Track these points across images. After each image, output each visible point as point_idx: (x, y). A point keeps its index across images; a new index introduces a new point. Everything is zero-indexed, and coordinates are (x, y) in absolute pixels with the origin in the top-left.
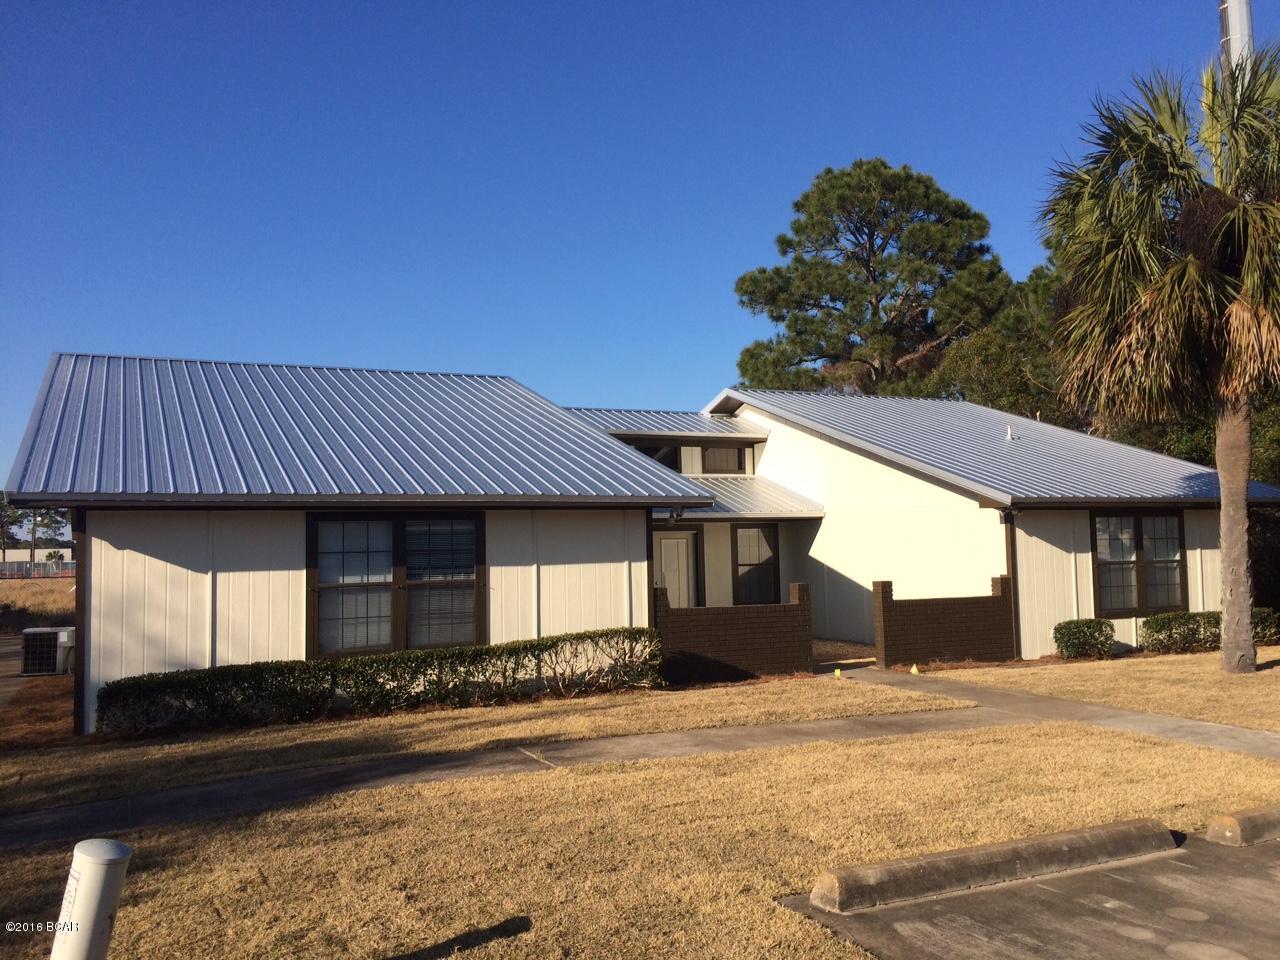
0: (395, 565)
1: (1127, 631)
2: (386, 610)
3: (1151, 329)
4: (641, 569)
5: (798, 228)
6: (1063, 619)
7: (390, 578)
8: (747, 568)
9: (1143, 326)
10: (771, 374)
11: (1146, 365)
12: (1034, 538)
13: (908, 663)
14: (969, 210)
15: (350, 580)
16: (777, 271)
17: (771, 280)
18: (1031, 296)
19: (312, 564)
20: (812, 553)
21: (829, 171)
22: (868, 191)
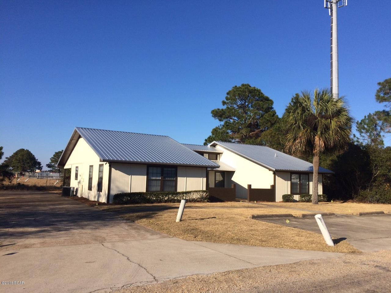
0: (161, 176)
1: (297, 197)
2: (159, 184)
3: (301, 140)
4: (205, 179)
5: (227, 99)
6: (284, 194)
7: (160, 178)
8: (218, 181)
9: (300, 139)
10: (220, 136)
11: (300, 146)
12: (279, 178)
13: (254, 201)
14: (269, 99)
15: (154, 178)
16: (222, 110)
17: (221, 112)
18: (282, 122)
19: (147, 175)
20: (232, 179)
21: (236, 86)
22: (245, 93)
